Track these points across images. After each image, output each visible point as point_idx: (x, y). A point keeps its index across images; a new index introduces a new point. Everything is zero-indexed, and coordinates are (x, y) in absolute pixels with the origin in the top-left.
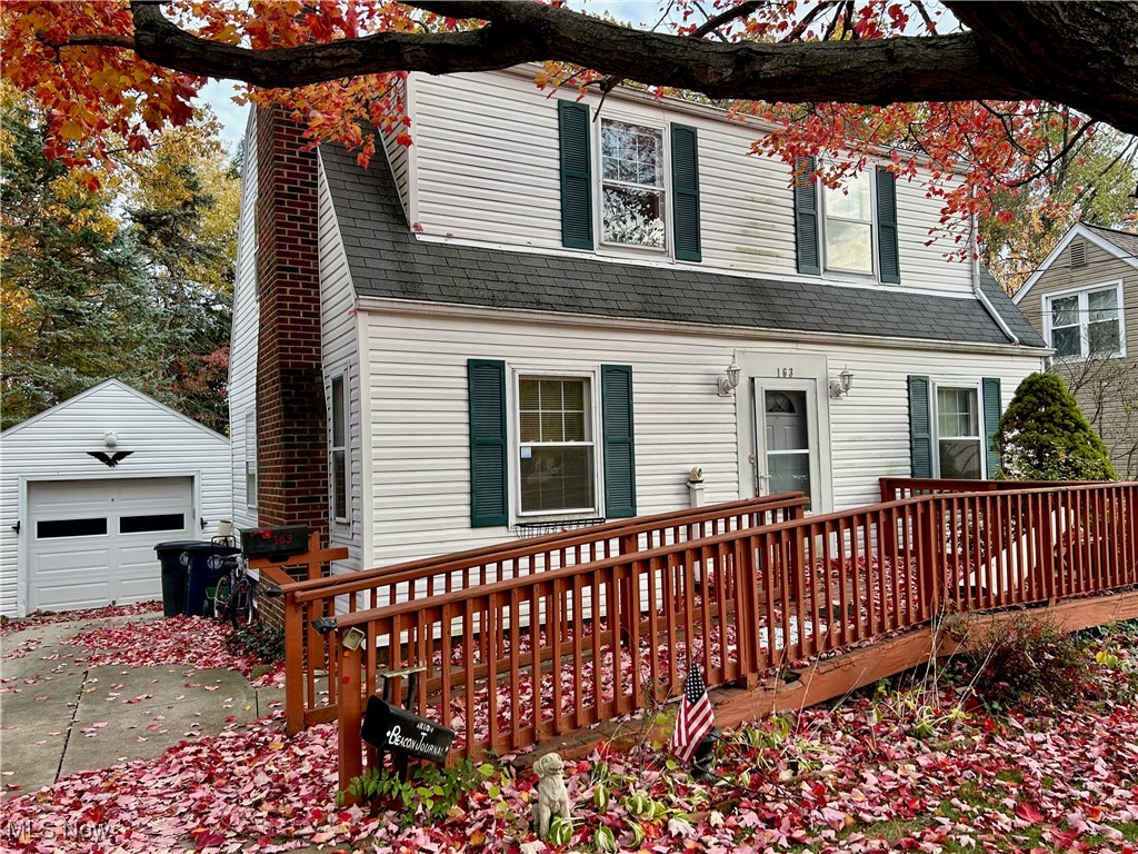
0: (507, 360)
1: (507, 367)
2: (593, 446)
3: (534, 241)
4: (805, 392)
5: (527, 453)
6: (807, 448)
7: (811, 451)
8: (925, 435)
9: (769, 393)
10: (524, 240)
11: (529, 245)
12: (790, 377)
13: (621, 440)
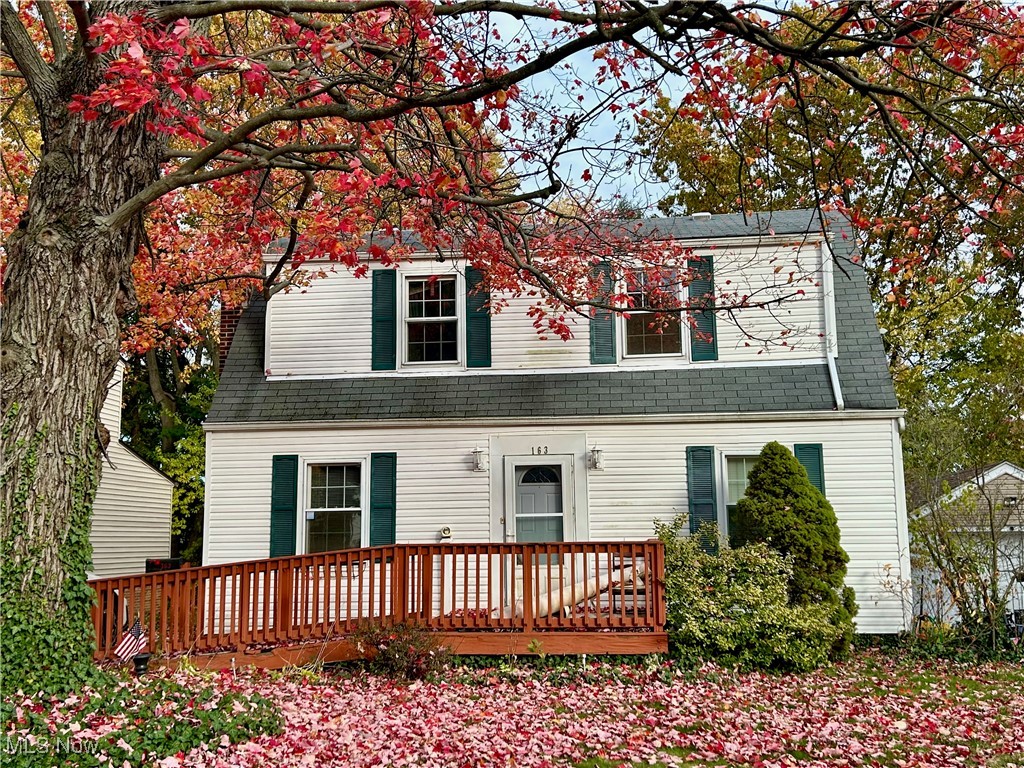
0: (300, 454)
1: (299, 459)
2: (360, 511)
3: (349, 370)
4: (560, 466)
5: (311, 516)
6: (562, 512)
7: (566, 514)
8: (710, 500)
9: (518, 468)
10: (342, 370)
11: (345, 373)
12: (546, 454)
13: (385, 508)
